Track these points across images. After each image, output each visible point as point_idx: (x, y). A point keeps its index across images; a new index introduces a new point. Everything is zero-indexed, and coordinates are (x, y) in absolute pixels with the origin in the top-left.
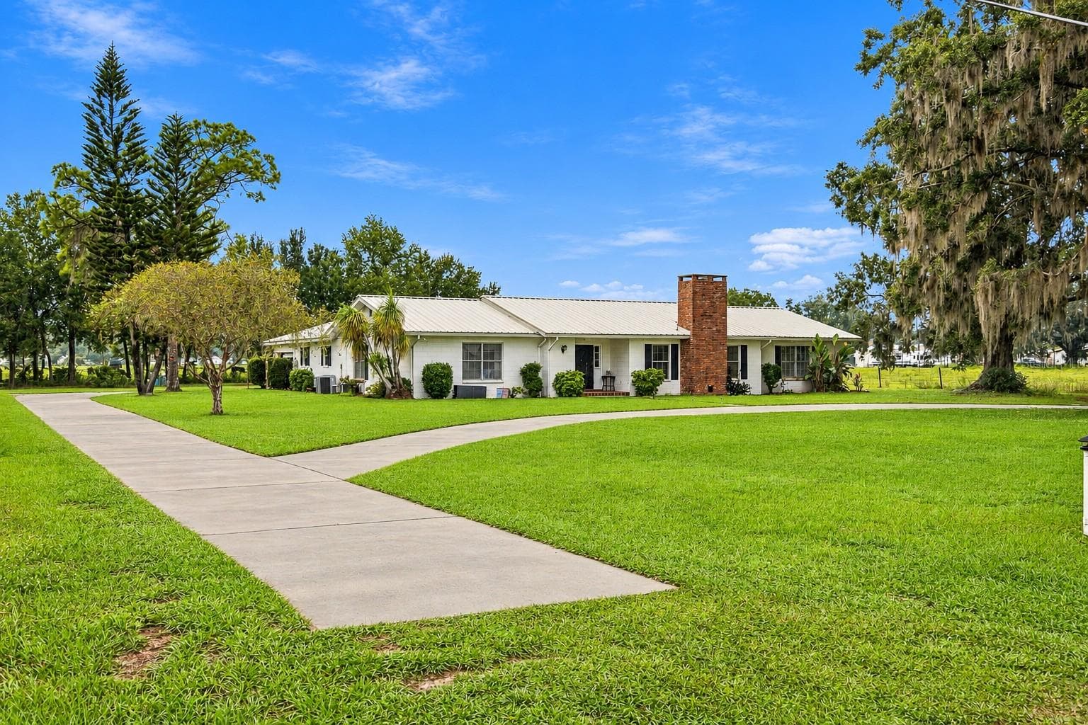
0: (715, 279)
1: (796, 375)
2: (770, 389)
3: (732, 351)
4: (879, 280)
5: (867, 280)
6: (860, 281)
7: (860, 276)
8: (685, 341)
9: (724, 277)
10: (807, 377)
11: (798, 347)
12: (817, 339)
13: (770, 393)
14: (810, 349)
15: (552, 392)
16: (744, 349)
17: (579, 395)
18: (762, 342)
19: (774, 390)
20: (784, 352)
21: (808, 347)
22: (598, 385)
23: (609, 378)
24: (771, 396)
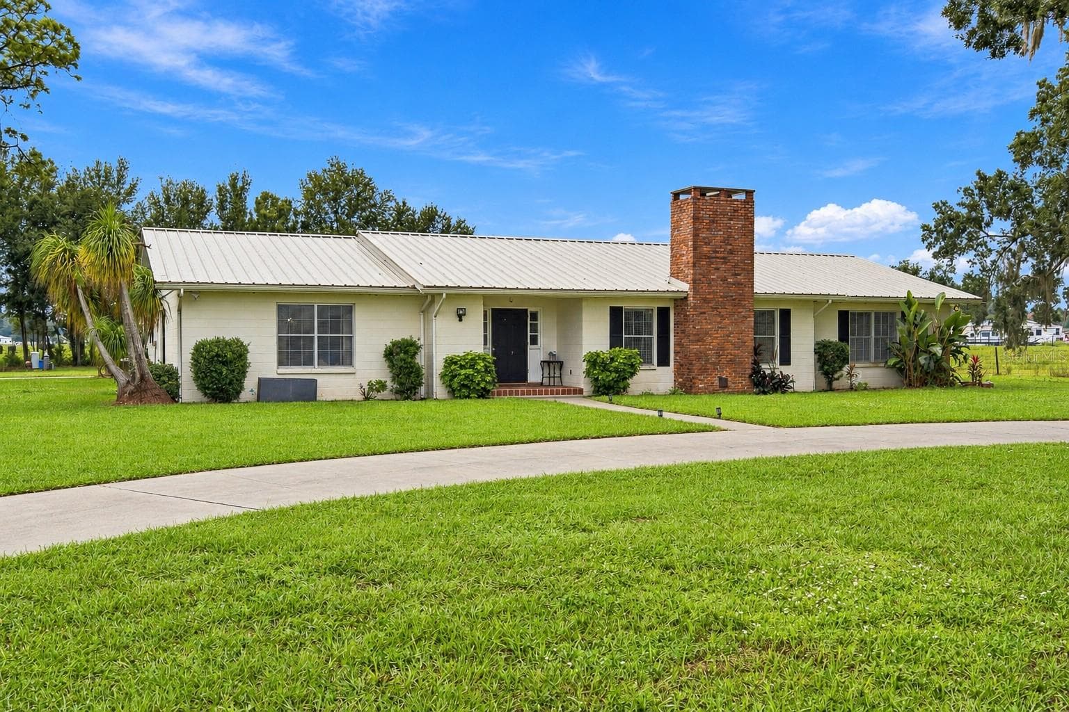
0: (734, 197)
1: (873, 359)
2: (830, 383)
3: (763, 319)
4: (1004, 214)
5: (986, 213)
6: (974, 214)
7: (974, 207)
8: (680, 301)
9: (749, 193)
10: (891, 362)
11: (877, 314)
12: (909, 302)
13: (830, 389)
14: (899, 316)
15: (439, 390)
16: (786, 315)
17: (484, 394)
18: (815, 303)
19: (835, 384)
20: (853, 320)
21: (893, 314)
22: (534, 375)
23: (553, 364)
24: (829, 394)
